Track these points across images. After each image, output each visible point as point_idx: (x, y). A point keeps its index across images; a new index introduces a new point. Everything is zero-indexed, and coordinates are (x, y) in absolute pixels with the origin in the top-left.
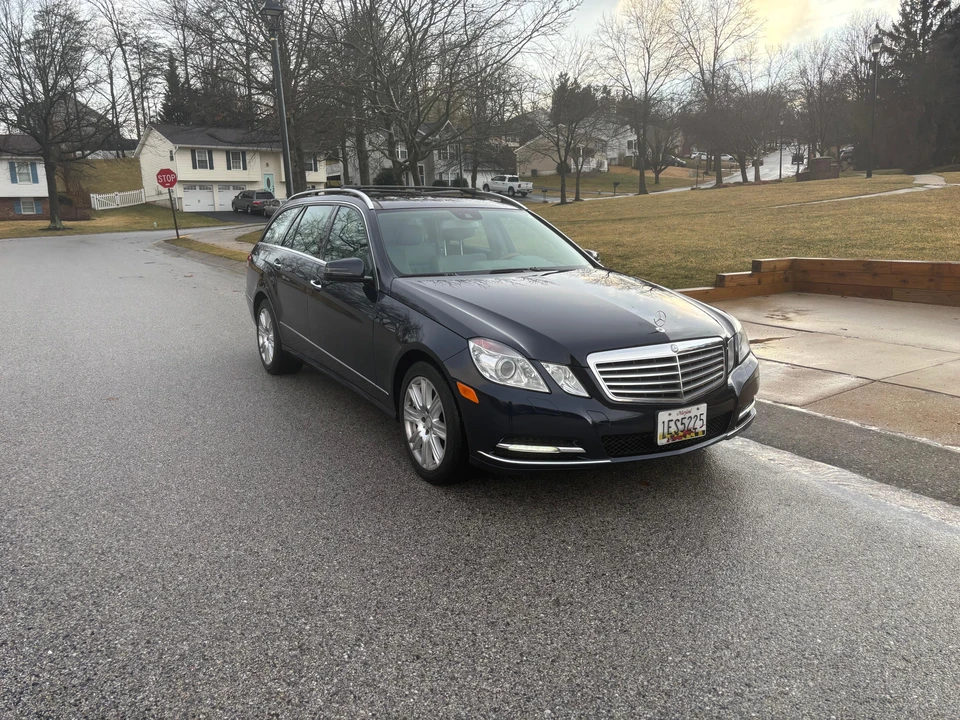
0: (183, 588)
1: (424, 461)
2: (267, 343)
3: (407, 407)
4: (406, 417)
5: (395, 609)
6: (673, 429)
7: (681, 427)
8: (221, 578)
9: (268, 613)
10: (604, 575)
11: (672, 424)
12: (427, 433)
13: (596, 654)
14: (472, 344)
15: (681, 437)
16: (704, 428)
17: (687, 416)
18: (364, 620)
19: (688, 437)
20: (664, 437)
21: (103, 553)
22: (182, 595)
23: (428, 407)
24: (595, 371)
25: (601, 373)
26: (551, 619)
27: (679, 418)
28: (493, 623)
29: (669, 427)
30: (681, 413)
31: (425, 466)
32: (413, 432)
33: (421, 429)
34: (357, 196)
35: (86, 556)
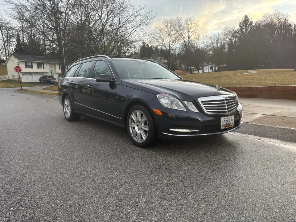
0: (61, 183)
1: (138, 140)
2: (67, 111)
3: (130, 122)
4: (130, 125)
5: (148, 184)
6: (225, 124)
7: (227, 123)
8: (75, 179)
9: (99, 189)
10: (216, 170)
11: (225, 122)
12: (139, 130)
13: (230, 194)
14: (158, 96)
15: (227, 127)
16: (233, 124)
17: (229, 119)
18: (138, 189)
19: (229, 127)
20: (223, 126)
21: (24, 174)
22: (62, 185)
23: (140, 120)
24: (201, 104)
25: (203, 104)
26: (206, 184)
27: (227, 119)
28: (186, 186)
29: (224, 123)
30: (227, 118)
31: (138, 142)
32: (132, 131)
33: (136, 128)
34: (103, 57)
35: (17, 175)
